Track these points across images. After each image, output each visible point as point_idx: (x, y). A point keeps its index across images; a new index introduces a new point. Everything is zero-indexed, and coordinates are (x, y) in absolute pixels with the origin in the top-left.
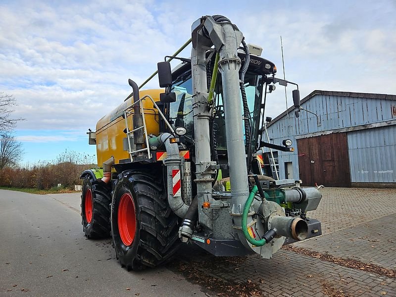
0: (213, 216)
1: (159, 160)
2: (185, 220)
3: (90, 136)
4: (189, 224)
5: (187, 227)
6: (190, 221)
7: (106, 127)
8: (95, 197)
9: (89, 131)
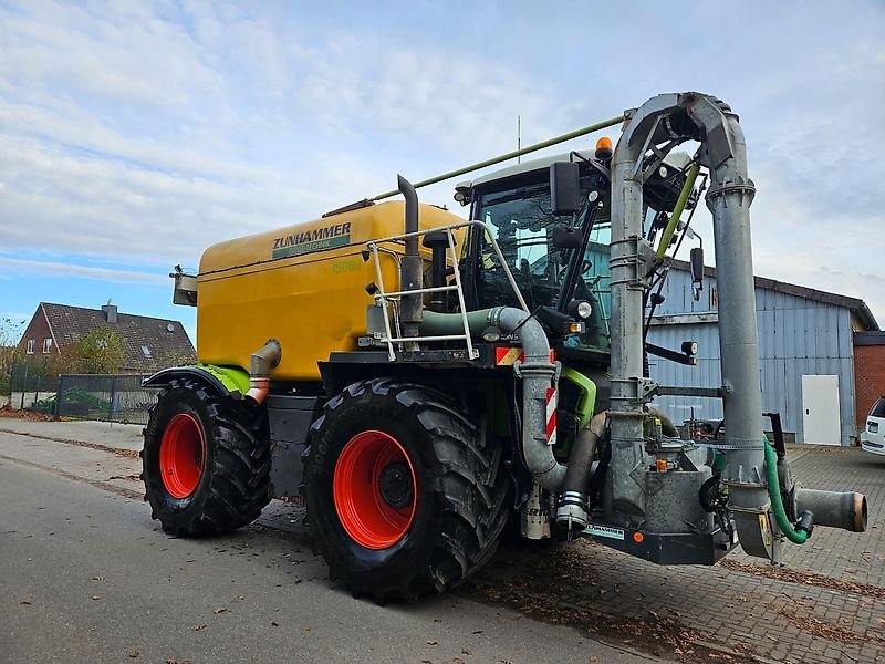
0: (648, 487)
1: (502, 363)
2: (568, 493)
3: (177, 284)
4: (577, 500)
5: (575, 506)
6: (577, 494)
7: (254, 268)
8: (219, 434)
9: (175, 272)
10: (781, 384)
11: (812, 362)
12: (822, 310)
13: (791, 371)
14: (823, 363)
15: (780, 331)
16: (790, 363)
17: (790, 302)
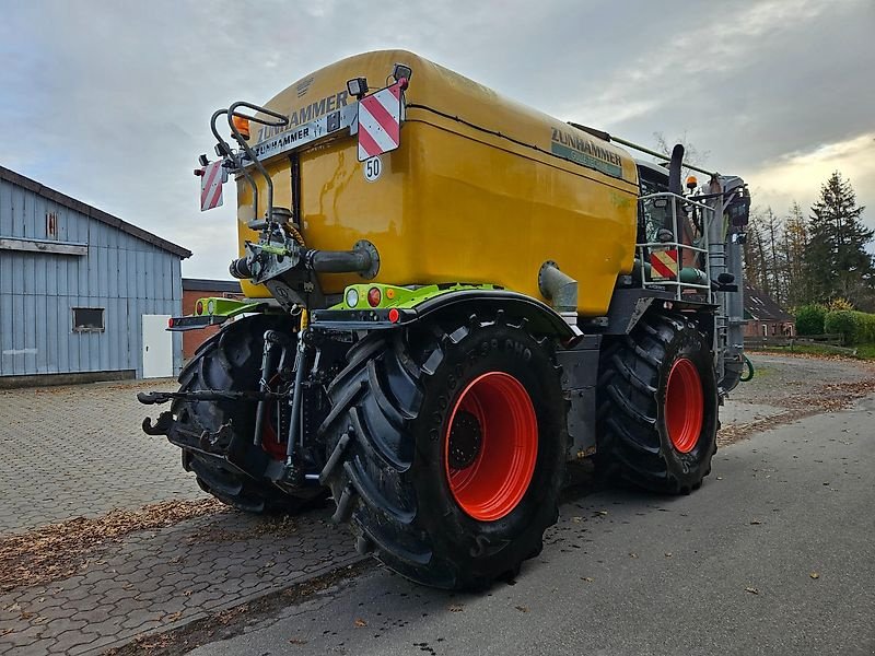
10: (124, 323)
11: (151, 302)
12: (160, 256)
13: (133, 310)
14: (160, 304)
15: (123, 272)
16: (133, 303)
17: (132, 243)
